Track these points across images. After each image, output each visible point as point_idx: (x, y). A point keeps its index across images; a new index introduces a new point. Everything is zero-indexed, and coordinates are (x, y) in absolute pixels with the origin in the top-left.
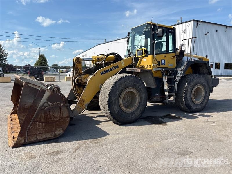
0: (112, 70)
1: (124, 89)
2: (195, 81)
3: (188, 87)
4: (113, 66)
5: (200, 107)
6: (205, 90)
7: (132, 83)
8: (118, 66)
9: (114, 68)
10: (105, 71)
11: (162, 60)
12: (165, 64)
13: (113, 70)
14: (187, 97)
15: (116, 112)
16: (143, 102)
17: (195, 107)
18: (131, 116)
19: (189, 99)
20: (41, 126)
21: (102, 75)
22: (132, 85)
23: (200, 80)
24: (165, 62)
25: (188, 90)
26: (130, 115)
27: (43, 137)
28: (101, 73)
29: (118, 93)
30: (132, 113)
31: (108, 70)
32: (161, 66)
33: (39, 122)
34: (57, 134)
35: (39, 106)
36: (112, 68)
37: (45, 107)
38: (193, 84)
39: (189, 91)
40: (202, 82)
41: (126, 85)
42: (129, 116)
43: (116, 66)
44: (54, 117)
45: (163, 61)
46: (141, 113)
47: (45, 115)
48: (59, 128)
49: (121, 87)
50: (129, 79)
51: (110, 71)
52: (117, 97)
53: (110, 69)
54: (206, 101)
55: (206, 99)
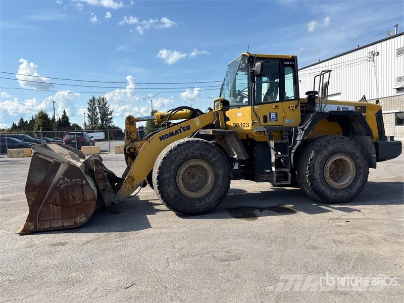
0: (178, 133)
1: (186, 160)
2: (331, 148)
3: (316, 159)
4: (181, 127)
5: (346, 194)
6: (356, 164)
7: (199, 152)
8: (189, 126)
9: (181, 129)
11: (270, 114)
12: (277, 121)
13: (181, 132)
14: (315, 175)
15: (172, 197)
16: (220, 182)
17: (334, 194)
18: (199, 204)
19: (319, 180)
20: (56, 209)
21: (161, 140)
22: (199, 155)
23: (343, 145)
25: (316, 163)
26: (197, 202)
27: (59, 224)
28: (160, 137)
29: (173, 167)
30: (200, 199)
31: (172, 132)
32: (269, 123)
33: (53, 205)
34: (78, 222)
35: (53, 183)
36: (180, 130)
37: (61, 185)
38: (325, 153)
39: (319, 165)
40: (347, 149)
41: (187, 155)
42: (195, 204)
43: (186, 127)
44: (74, 198)
45: (273, 116)
46: (219, 199)
47: (62, 195)
48: (80, 214)
49: (178, 159)
50: (193, 145)
51: (176, 134)
52: (172, 173)
53: (176, 131)
54: (359, 184)
55: (360, 180)
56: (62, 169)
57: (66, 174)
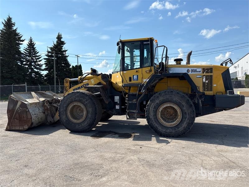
1: (71, 102)
2: (161, 98)
3: (151, 105)
5: (174, 131)
6: (182, 111)
7: (78, 98)
8: (88, 83)
9: (84, 85)
10: (77, 88)
11: (133, 76)
12: (138, 80)
14: (150, 116)
15: (65, 121)
16: (90, 115)
17: (164, 130)
18: (78, 126)
19: (153, 119)
20: (17, 121)
22: (78, 100)
23: (171, 97)
24: (137, 77)
25: (151, 108)
26: (77, 125)
27: (17, 128)
28: (73, 90)
29: (65, 105)
30: (79, 124)
31: (79, 87)
32: (133, 82)
33: (16, 119)
34: (25, 128)
35: (16, 109)
37: (19, 111)
38: (157, 101)
39: (152, 109)
40: (174, 99)
41: (72, 99)
42: (76, 126)
44: (24, 117)
45: (135, 77)
46: (89, 125)
47: (19, 115)
48: (26, 124)
49: (68, 101)
50: (75, 94)
51: (81, 88)
52: (65, 109)
53: (81, 86)
54: (185, 125)
55: (185, 122)
56: (19, 104)
57: (21, 106)
